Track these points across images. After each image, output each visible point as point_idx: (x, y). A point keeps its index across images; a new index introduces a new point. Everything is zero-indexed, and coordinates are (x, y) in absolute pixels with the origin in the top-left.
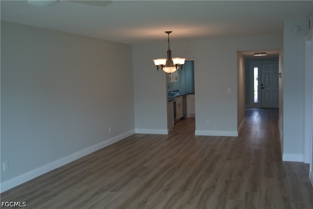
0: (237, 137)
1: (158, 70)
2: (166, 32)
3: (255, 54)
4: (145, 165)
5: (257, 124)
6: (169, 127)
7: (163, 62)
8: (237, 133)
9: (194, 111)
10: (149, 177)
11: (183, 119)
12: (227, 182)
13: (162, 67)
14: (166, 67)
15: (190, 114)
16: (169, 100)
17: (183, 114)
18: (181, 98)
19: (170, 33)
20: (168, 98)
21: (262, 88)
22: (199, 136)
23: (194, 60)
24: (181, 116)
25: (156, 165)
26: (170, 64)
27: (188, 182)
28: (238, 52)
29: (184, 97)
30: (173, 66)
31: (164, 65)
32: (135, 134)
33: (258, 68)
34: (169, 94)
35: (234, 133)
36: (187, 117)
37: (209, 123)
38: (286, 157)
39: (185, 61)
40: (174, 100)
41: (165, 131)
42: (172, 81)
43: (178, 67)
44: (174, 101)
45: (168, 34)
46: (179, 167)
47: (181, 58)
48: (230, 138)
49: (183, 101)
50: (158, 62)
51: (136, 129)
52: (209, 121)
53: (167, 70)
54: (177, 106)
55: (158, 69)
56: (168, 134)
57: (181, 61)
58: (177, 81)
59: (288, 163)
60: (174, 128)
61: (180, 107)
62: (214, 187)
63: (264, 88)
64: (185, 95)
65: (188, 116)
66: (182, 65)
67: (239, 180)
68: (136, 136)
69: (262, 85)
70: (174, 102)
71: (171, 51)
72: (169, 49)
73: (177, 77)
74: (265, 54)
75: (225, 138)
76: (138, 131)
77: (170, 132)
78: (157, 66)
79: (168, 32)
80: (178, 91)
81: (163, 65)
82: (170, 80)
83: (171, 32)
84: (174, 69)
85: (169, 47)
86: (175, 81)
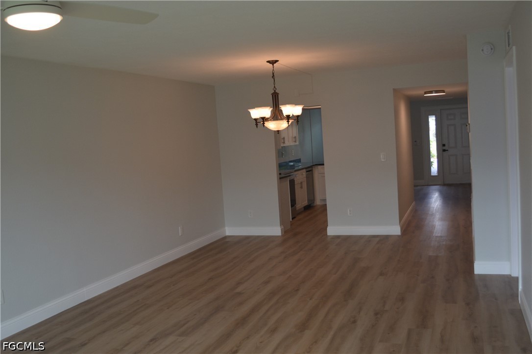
0: (398, 236)
1: (257, 127)
2: (268, 62)
3: (426, 93)
4: (239, 290)
5: (434, 212)
6: (282, 223)
7: (266, 112)
8: (400, 229)
9: (325, 194)
10: (245, 309)
11: (309, 207)
12: (376, 314)
13: (263, 122)
14: (271, 120)
15: (321, 200)
16: (282, 176)
17: (308, 200)
18: (304, 172)
19: (275, 63)
20: (280, 174)
21: (444, 150)
22: (334, 236)
23: (320, 107)
24: (306, 203)
25: (258, 289)
26: (277, 115)
27: (311, 316)
28: (395, 90)
29: (310, 170)
30: (282, 119)
31: (268, 118)
32: (226, 237)
33: (436, 117)
34: (281, 166)
35: (394, 230)
36: (315, 204)
37: (350, 214)
38: (481, 267)
39: (303, 109)
40: (290, 176)
41: (276, 231)
42: (287, 144)
43: (291, 121)
44: (292, 177)
45: (271, 65)
46: (298, 290)
47: (296, 105)
48: (387, 237)
49: (306, 177)
50: (257, 113)
51: (226, 228)
52: (350, 211)
53: (272, 126)
54: (297, 187)
55: (257, 125)
56: (282, 236)
57: (295, 110)
58: (296, 144)
59: (484, 277)
60: (291, 225)
61: (301, 187)
62: (354, 322)
63: (447, 150)
64: (311, 167)
65: (318, 202)
66: (298, 116)
67: (398, 308)
68: (227, 240)
69: (444, 145)
70: (290, 181)
71: (278, 94)
72: (275, 91)
73: (295, 138)
74: (443, 91)
75: (378, 239)
76: (230, 231)
77: (285, 232)
78: (256, 120)
79: (273, 61)
80: (299, 161)
81: (264, 118)
82: (284, 143)
83: (276, 61)
84: (283, 125)
85: (275, 87)
86: (292, 144)
